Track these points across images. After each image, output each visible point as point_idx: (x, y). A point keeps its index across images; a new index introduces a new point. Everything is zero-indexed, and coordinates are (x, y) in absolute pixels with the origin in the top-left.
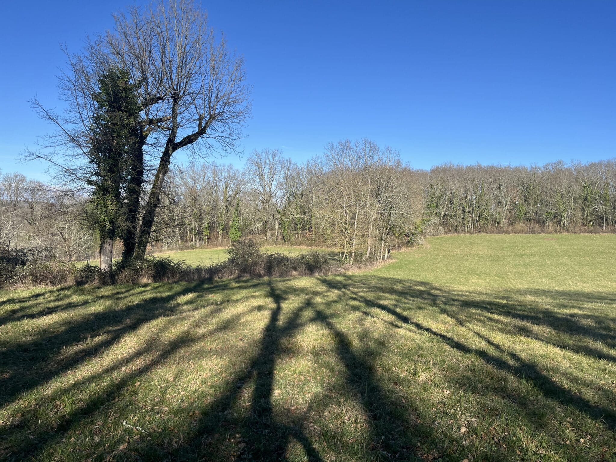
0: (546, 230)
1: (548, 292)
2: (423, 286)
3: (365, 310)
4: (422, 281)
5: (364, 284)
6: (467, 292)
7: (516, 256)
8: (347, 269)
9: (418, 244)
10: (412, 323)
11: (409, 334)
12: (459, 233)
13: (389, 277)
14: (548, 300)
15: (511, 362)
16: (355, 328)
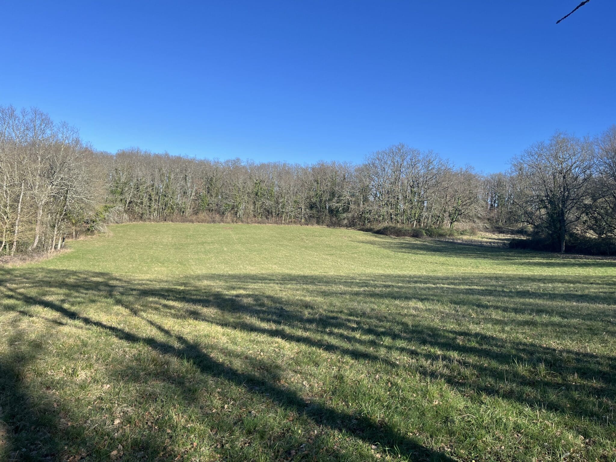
0: (225, 220)
1: (223, 276)
2: (102, 276)
3: (22, 310)
4: (100, 271)
5: (27, 279)
6: (148, 280)
7: (198, 244)
8: (6, 262)
9: (99, 232)
10: (79, 318)
11: (74, 330)
12: (145, 220)
13: (61, 268)
14: (221, 283)
15: (177, 345)
16: (6, 331)
